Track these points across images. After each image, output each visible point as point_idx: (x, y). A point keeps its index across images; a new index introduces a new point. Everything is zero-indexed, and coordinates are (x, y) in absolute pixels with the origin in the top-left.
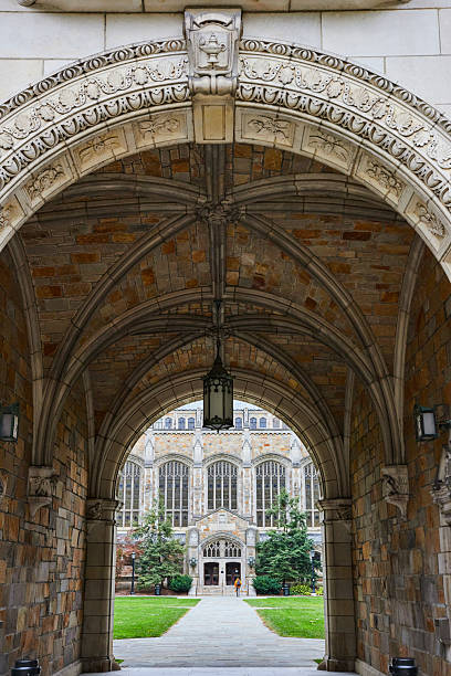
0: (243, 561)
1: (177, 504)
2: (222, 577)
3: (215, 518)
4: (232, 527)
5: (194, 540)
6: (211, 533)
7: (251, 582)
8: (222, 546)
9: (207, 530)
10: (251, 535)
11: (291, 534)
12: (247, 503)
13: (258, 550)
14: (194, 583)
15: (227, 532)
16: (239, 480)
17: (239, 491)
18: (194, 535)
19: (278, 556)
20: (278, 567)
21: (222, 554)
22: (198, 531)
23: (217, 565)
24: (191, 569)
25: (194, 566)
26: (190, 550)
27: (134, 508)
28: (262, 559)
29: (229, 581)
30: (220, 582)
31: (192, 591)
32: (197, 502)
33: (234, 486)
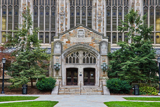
0: (97, 67)
1: (47, 27)
2: (81, 79)
3: (76, 32)
4: (89, 40)
5: (58, 50)
6: (72, 45)
7: (104, 83)
8: (81, 55)
9: (69, 42)
10: (104, 46)
11: (137, 46)
12: (100, 25)
13: (110, 57)
14: (57, 83)
15: (84, 44)
16: (93, 9)
17: (93, 18)
18: (58, 46)
19: (129, 62)
20: (128, 70)
21: (81, 61)
22: (61, 43)
23: (76, 70)
24: (55, 73)
25: (57, 70)
26: (55, 57)
27: (15, 29)
28: (113, 65)
29: (86, 82)
30: (79, 83)
31: (55, 91)
32: (62, 25)
33: (90, 14)
